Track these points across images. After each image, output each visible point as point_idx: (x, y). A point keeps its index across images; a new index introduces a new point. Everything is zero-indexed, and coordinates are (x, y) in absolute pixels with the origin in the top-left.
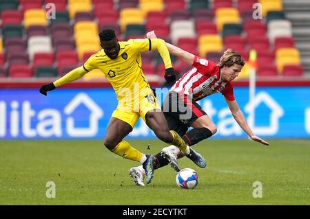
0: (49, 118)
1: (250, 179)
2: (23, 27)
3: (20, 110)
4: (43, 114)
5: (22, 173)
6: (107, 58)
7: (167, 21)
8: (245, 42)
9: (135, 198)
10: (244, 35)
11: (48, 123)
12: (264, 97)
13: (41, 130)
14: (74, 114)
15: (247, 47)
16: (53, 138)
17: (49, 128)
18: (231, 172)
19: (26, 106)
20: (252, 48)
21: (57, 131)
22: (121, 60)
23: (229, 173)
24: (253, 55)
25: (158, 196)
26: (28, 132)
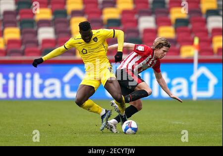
0: (52, 85)
1: (194, 128)
2: (34, 21)
3: (32, 79)
4: (48, 82)
5: (33, 123)
6: (82, 41)
7: (136, 16)
8: (191, 32)
9: (112, 141)
10: (190, 27)
11: (51, 88)
12: (204, 70)
13: (47, 93)
14: (70, 82)
15: (192, 35)
16: (55, 99)
17: (52, 92)
18: (180, 123)
19: (37, 76)
20: (196, 36)
21: (58, 94)
22: (93, 42)
23: (179, 124)
24: (196, 41)
25: (128, 140)
26: (38, 95)
